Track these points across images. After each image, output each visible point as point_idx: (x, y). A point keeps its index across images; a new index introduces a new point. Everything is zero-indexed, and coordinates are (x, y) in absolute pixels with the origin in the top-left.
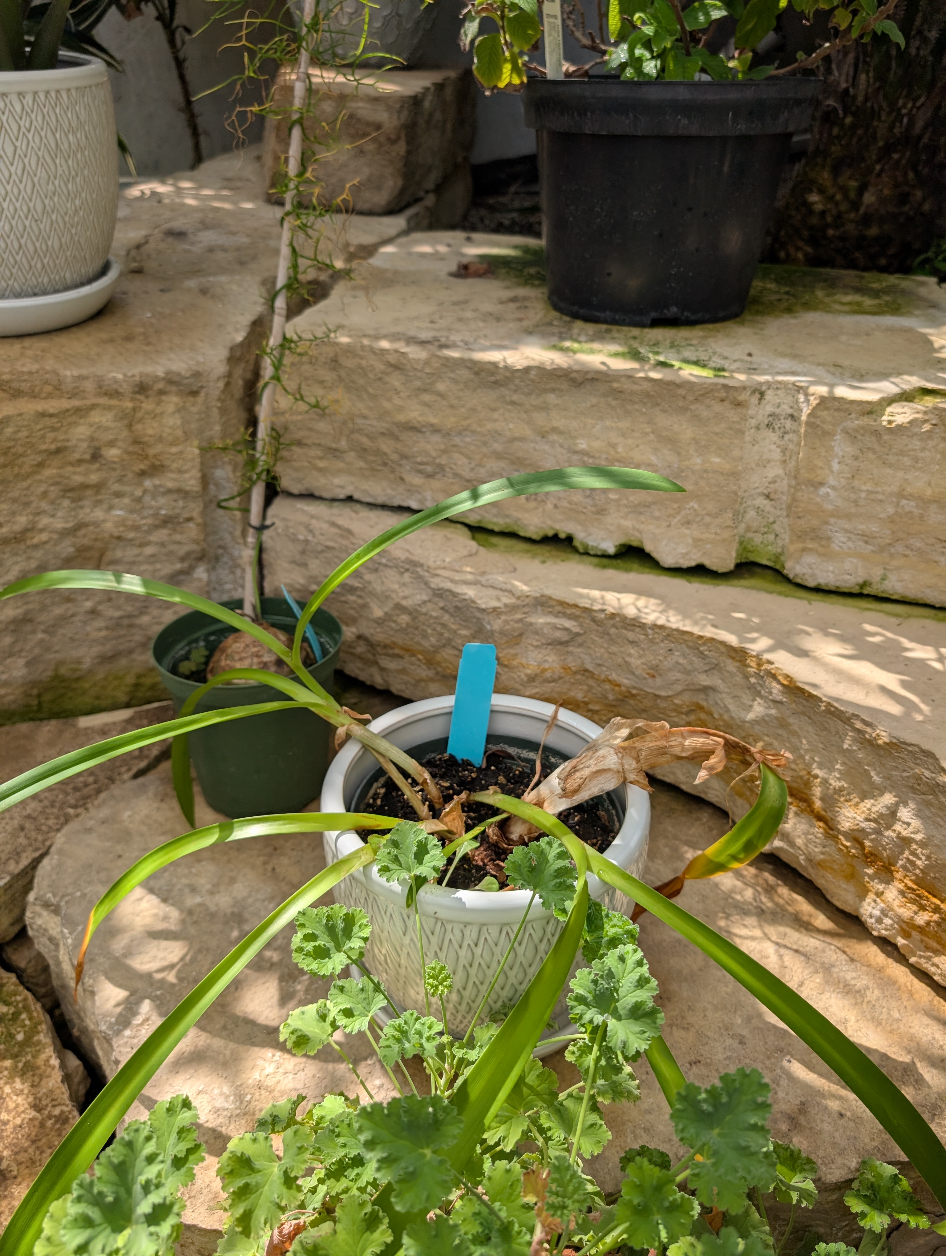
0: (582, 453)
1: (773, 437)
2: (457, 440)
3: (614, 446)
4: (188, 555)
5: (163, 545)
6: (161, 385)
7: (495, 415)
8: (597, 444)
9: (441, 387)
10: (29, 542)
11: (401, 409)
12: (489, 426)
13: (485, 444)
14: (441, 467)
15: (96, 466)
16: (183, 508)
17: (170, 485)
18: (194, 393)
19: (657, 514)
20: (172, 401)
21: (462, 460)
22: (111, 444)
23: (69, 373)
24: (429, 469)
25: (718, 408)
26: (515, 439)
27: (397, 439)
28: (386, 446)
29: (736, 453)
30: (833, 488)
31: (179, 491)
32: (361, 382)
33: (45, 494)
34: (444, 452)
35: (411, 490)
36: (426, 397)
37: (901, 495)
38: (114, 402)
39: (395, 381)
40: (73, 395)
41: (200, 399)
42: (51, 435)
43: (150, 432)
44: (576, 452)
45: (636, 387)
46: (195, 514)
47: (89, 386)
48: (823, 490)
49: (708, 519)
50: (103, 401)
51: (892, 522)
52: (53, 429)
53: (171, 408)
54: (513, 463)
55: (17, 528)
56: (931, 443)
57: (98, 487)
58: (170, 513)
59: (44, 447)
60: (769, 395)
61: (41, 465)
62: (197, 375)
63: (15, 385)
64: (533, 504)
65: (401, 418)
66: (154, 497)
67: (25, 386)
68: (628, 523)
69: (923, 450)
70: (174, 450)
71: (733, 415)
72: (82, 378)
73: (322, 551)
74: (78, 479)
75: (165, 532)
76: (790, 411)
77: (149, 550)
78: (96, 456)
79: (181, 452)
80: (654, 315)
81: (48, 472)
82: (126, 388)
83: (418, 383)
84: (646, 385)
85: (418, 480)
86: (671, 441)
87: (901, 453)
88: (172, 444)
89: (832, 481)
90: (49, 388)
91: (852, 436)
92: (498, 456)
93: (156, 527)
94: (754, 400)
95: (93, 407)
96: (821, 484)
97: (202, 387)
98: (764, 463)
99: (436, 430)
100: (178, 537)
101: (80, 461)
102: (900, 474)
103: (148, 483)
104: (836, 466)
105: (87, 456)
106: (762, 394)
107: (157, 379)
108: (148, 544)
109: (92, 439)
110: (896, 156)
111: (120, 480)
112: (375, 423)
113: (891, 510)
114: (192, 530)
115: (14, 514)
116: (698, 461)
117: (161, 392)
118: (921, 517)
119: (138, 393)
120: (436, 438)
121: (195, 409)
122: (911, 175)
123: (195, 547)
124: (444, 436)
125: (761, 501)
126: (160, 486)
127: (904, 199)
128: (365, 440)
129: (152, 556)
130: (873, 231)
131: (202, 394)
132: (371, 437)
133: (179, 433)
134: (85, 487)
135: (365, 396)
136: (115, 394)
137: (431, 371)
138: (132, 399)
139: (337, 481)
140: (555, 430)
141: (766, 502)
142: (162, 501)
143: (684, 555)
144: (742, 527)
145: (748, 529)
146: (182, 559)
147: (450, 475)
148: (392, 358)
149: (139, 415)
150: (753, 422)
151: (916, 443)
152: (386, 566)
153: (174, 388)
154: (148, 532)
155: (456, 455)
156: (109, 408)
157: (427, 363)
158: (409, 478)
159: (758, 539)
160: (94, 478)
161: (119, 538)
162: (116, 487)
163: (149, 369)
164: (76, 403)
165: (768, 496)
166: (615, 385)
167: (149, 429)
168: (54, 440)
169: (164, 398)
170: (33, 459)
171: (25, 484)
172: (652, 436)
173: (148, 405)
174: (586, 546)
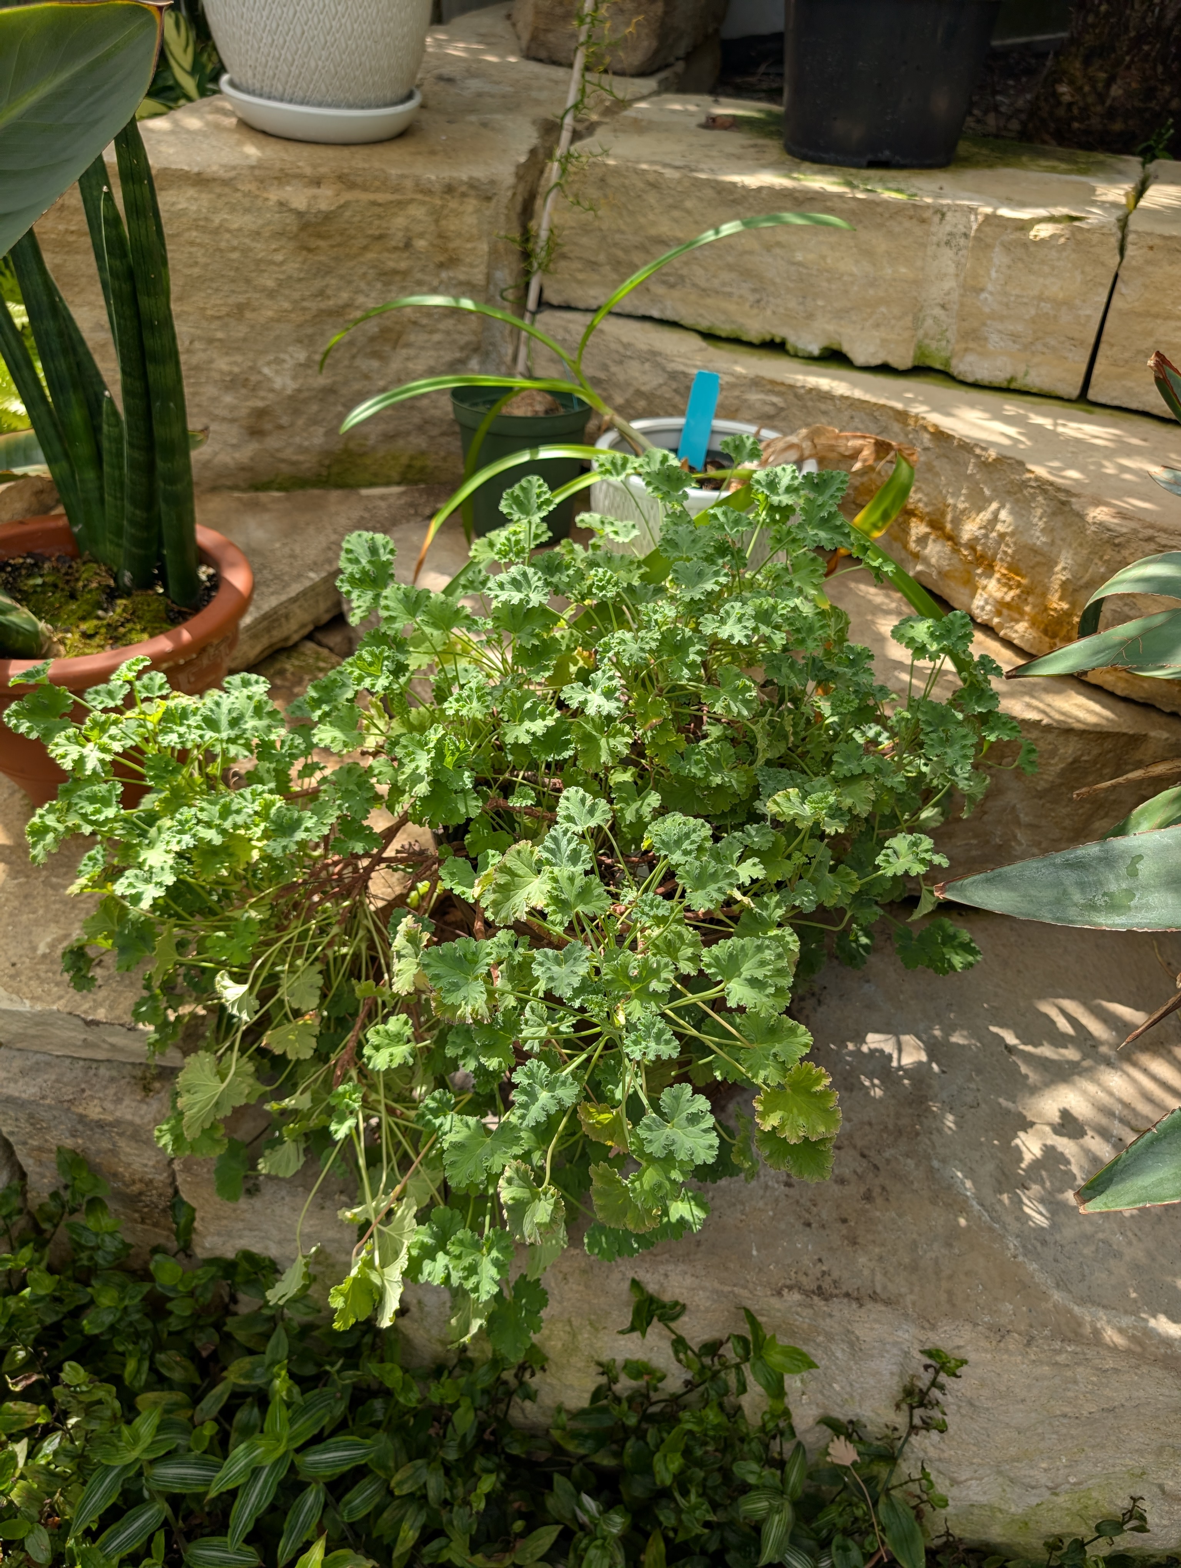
0: (799, 264)
1: (949, 253)
3: (824, 258)
4: (467, 345)
5: (448, 333)
6: (464, 188)
8: (811, 256)
9: (689, 204)
10: (347, 317)
11: (653, 224)
14: (682, 278)
15: (406, 255)
17: (462, 277)
18: (488, 199)
19: (854, 318)
20: (472, 204)
21: (699, 271)
22: (421, 235)
23: (394, 172)
24: (672, 279)
25: (907, 224)
26: (746, 252)
29: (919, 263)
30: (991, 293)
31: (468, 284)
32: (623, 199)
33: (365, 274)
34: (686, 263)
35: (654, 300)
36: (676, 214)
37: (1041, 298)
38: (427, 199)
39: (652, 198)
40: (396, 190)
41: (493, 204)
42: (377, 222)
43: (452, 228)
44: (794, 264)
45: (845, 206)
47: (409, 184)
48: (984, 295)
49: (893, 322)
50: (419, 197)
51: (1034, 322)
52: (380, 217)
53: (470, 209)
54: (741, 273)
55: (340, 302)
56: (1064, 254)
57: (405, 274)
59: (370, 232)
60: (949, 216)
61: (365, 248)
62: (492, 182)
63: (352, 179)
64: (755, 311)
65: (653, 232)
67: (359, 180)
68: (831, 327)
69: (1059, 259)
70: (469, 246)
71: (918, 230)
72: (403, 176)
74: (391, 264)
76: (963, 230)
78: (408, 245)
79: (474, 249)
80: (870, 157)
81: (370, 255)
82: (437, 188)
83: (670, 201)
84: (853, 204)
85: (661, 291)
86: (868, 253)
87: (1043, 262)
88: (468, 241)
89: (990, 287)
90: (377, 183)
91: (1007, 248)
92: (730, 268)
93: (444, 316)
94: (936, 218)
95: (412, 201)
96: (982, 290)
97: (495, 194)
98: (941, 277)
100: (461, 327)
101: (396, 248)
102: (1041, 280)
103: (444, 275)
104: (994, 274)
105: (401, 245)
106: (943, 215)
107: (462, 182)
108: (435, 331)
109: (407, 229)
110: (1146, 48)
111: (423, 270)
112: (630, 237)
113: (1033, 312)
114: (473, 322)
115: (339, 289)
116: (889, 271)
117: (464, 195)
118: (1055, 317)
119: (447, 193)
121: (487, 213)
122: (1160, 69)
123: (472, 338)
125: (938, 311)
126: (453, 278)
127: (1150, 93)
128: (620, 254)
129: (439, 343)
130: (1118, 126)
131: (494, 201)
132: (626, 251)
133: (475, 231)
134: (395, 272)
135: (625, 212)
136: (429, 192)
137: (682, 190)
138: (442, 198)
139: (590, 293)
140: (779, 244)
141: (942, 312)
143: (873, 354)
144: (921, 333)
145: (926, 335)
146: (462, 349)
147: (689, 284)
148: (651, 178)
149: (445, 212)
150: (935, 239)
151: (1054, 254)
152: (631, 357)
153: (474, 192)
154: (437, 320)
156: (423, 203)
157: (679, 182)
159: (934, 345)
160: (403, 265)
161: (415, 323)
162: (419, 276)
163: (455, 174)
164: (398, 197)
165: (943, 307)
166: (829, 204)
167: (452, 225)
168: (379, 227)
169: (465, 199)
170: (361, 242)
171: (351, 264)
172: (855, 250)
173: (453, 204)
174: (796, 349)
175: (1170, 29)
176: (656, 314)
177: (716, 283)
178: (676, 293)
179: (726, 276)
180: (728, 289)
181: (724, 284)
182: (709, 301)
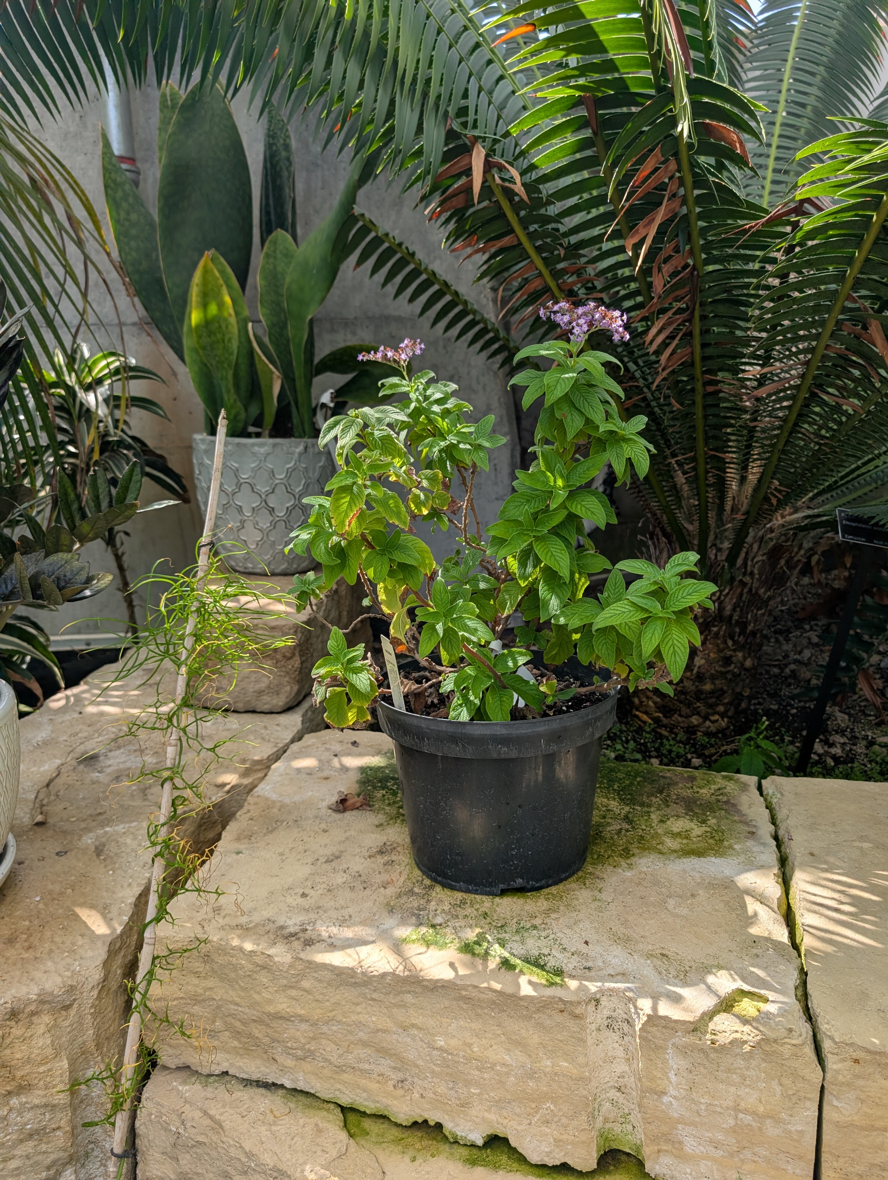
0: (440, 1049)
1: (615, 1037)
2: (325, 1029)
3: (469, 1046)
4: (54, 1163)
5: (28, 1157)
6: (32, 1007)
7: (359, 1009)
8: (453, 1042)
9: (306, 984)
11: (269, 1002)
12: (354, 1017)
13: (351, 1033)
14: (312, 1053)
16: (50, 1120)
17: (37, 1101)
18: (67, 1008)
19: (518, 1110)
20: (45, 1020)
21: (330, 1047)
24: (299, 1053)
25: (559, 1018)
26: (378, 1030)
27: (267, 1025)
28: (257, 1031)
29: (581, 1060)
30: (675, 1097)
31: (46, 1106)
32: (233, 975)
34: (313, 1039)
35: (283, 1070)
36: (293, 993)
37: (737, 1109)
39: (263, 978)
41: (73, 1012)
43: (18, 1056)
44: (434, 1048)
45: (482, 996)
46: (63, 1123)
48: (666, 1099)
49: (564, 1120)
51: (735, 1132)
53: (42, 1029)
54: (378, 1051)
56: (754, 1063)
58: (36, 1126)
60: (604, 1001)
62: (72, 989)
64: (400, 1092)
65: (271, 1009)
66: (20, 1113)
68: (492, 1117)
69: (748, 1068)
70: (42, 1069)
71: (572, 1024)
73: (193, 1146)
75: (31, 1143)
76: (625, 1016)
77: (13, 1164)
79: (50, 1070)
80: (502, 886)
83: (285, 982)
84: (491, 995)
85: (289, 1062)
86: (520, 1044)
87: (729, 1071)
88: (41, 1064)
89: (672, 1091)
91: (683, 1051)
92: (364, 1044)
93: (21, 1141)
94: (591, 1007)
96: (664, 1093)
97: (75, 1000)
98: (610, 1060)
99: (303, 1019)
100: (44, 1147)
102: (732, 1089)
103: (14, 1102)
104: (673, 1078)
106: (597, 1001)
107: (30, 1002)
108: (13, 1157)
112: (247, 1011)
113: (732, 1122)
114: (60, 1139)
116: (549, 1063)
117: (33, 1014)
118: (760, 1129)
119: (9, 1019)
120: (304, 1026)
121: (66, 1023)
123: (61, 1154)
124: (311, 1025)
125: (613, 1094)
126: (26, 1103)
127: (727, 660)
128: (237, 1024)
129: (17, 1169)
131: (75, 1006)
133: (49, 1051)
135: (237, 987)
137: (297, 972)
138: (2, 1027)
139: (212, 1058)
140: (413, 1026)
141: (618, 1094)
142: (28, 1116)
143: (548, 1154)
144: (599, 1123)
145: (606, 1120)
146: (48, 1168)
147: (320, 1059)
148: (259, 960)
149: (8, 1041)
150: (593, 1027)
151: (740, 1063)
153: (47, 1007)
154: (14, 1146)
155: (324, 1042)
157: (291, 966)
158: (281, 1059)
159: (617, 1128)
163: (20, 993)
165: (619, 1089)
166: (464, 993)
167: (18, 1053)
169: (34, 1018)
172: (503, 1038)
173: (17, 1031)
174: (455, 1136)
175: (731, 617)
176: (288, 1084)
177: (350, 1058)
178: (307, 1066)
179: (361, 1052)
180: (367, 1066)
181: (360, 1061)
182: (345, 1076)
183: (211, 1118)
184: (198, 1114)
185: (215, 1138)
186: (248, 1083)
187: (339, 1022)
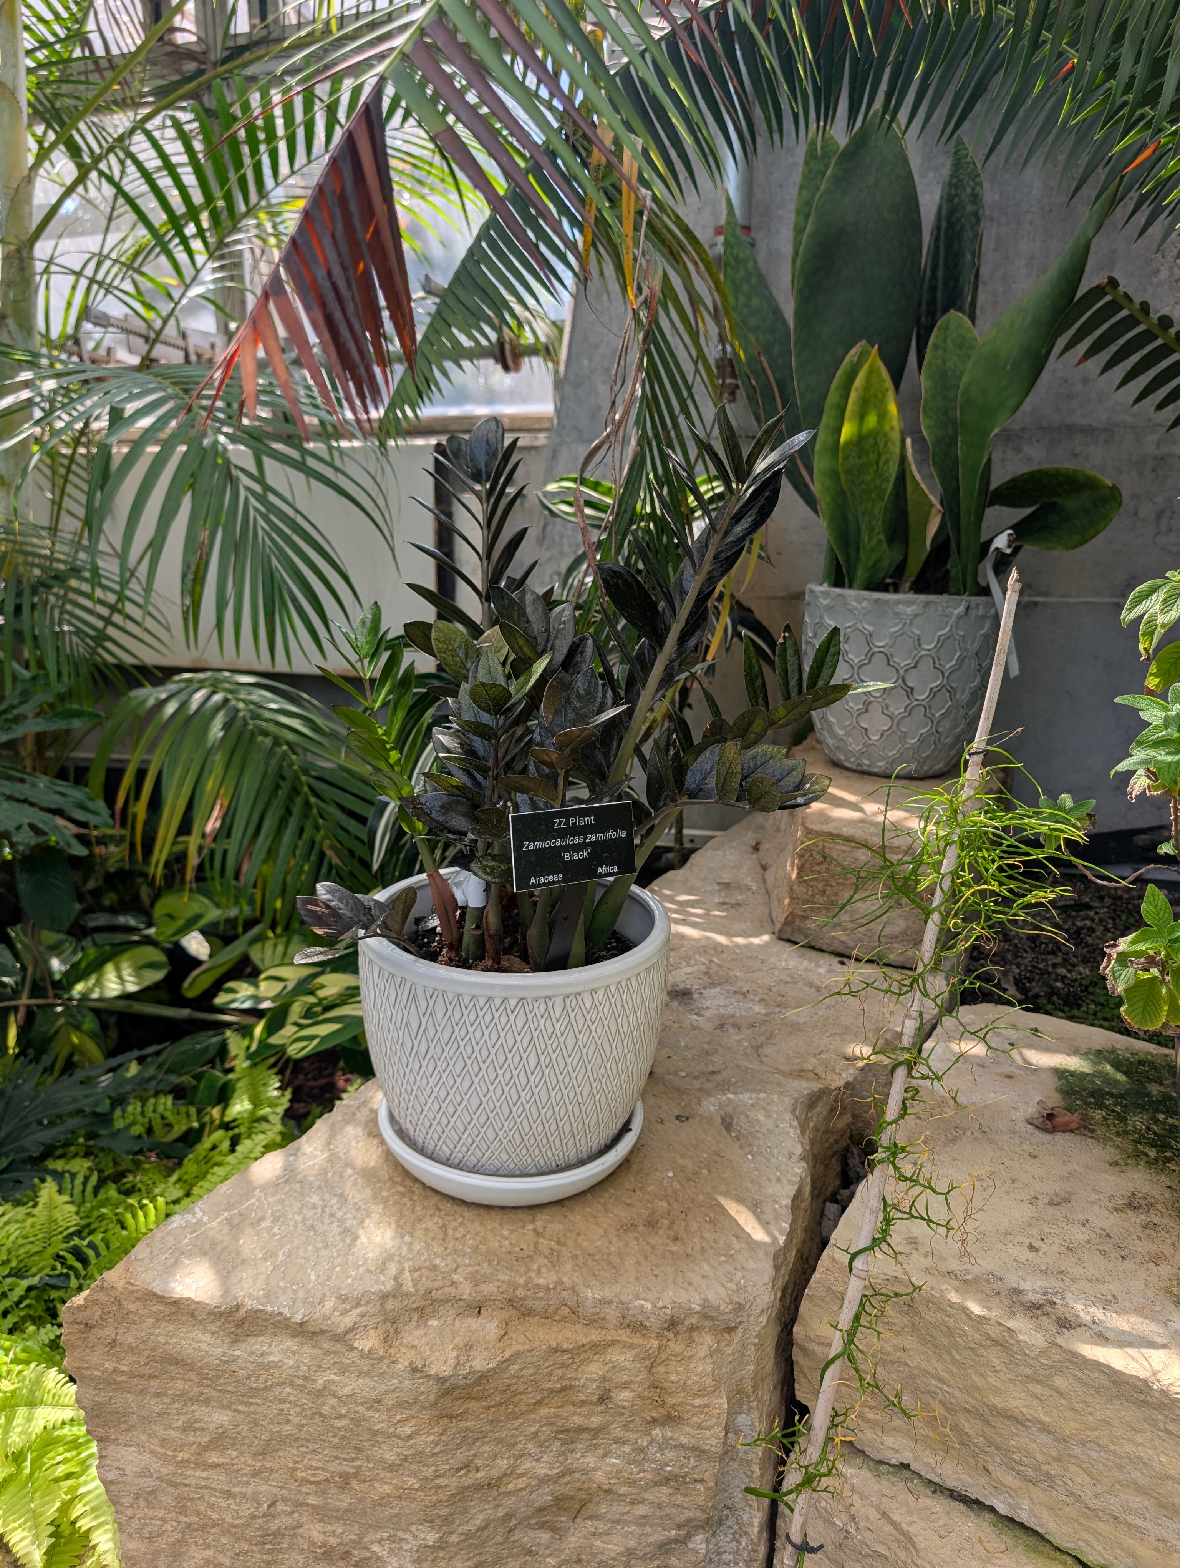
2: (1078, 1451)
4: (688, 1522)
5: (660, 1506)
6: (694, 1320)
7: (1139, 1438)
9: (1060, 1382)
10: (503, 1489)
11: (997, 1391)
12: (1128, 1448)
13: (1120, 1468)
14: (1050, 1478)
15: (602, 1408)
16: (694, 1468)
17: (684, 1440)
18: (730, 1330)
20: (706, 1341)
21: (1082, 1478)
22: (625, 1386)
23: (591, 1294)
24: (1030, 1472)
26: (1168, 1477)
27: (987, 1422)
28: (970, 1426)
31: (694, 1449)
32: (944, 1341)
33: (535, 1435)
34: (1057, 1459)
35: (998, 1487)
36: (1038, 1389)
38: (637, 1340)
39: (994, 1357)
40: (593, 1322)
41: (737, 1337)
42: (559, 1372)
43: (673, 1378)
46: (707, 1476)
47: (612, 1314)
50: (624, 1336)
52: (563, 1366)
53: (703, 1351)
54: (1161, 1505)
55: (495, 1473)
57: (597, 1432)
58: (677, 1471)
59: (549, 1385)
61: (539, 1403)
62: (739, 1308)
63: (529, 1303)
65: (998, 1402)
66: (661, 1449)
67: (538, 1305)
70: (697, 1402)
72: (604, 1302)
73: (868, 1556)
74: (577, 1421)
75: (665, 1490)
77: (641, 1510)
78: (604, 1398)
79: (706, 1406)
81: (544, 1411)
82: (653, 1322)
83: (1028, 1371)
85: (1009, 1480)
88: (697, 1395)
90: (566, 1311)
92: (1139, 1489)
93: (656, 1484)
95: (613, 1343)
97: (741, 1322)
99: (1044, 1428)
100: (680, 1499)
101: (585, 1402)
103: (657, 1432)
105: (594, 1399)
107: (690, 1313)
108: (642, 1501)
109: (604, 1379)
111: (625, 1426)
112: (957, 1394)
114: (700, 1495)
115: (494, 1457)
117: (693, 1328)
119: (668, 1329)
120: (1044, 1438)
121: (729, 1350)
123: (698, 1514)
124: (1058, 1441)
126: (671, 1438)
128: (938, 1407)
129: (643, 1517)
131: (740, 1330)
132: (948, 1408)
133: (708, 1382)
134: (582, 1429)
135: (946, 1357)
136: (639, 1327)
137: (1051, 1363)
138: (659, 1336)
139: (889, 1441)
142: (670, 1455)
146: (680, 1527)
147: (1062, 1490)
148: (991, 1331)
149: (664, 1356)
153: (708, 1323)
154: (645, 1488)
155: (1073, 1468)
156: (632, 1347)
157: (1043, 1352)
158: (998, 1473)
160: (596, 1421)
161: (608, 1491)
162: (618, 1433)
163: (682, 1297)
164: (594, 1335)
167: (674, 1375)
168: (562, 1378)
169: (695, 1335)
170: (533, 1396)
171: (516, 1423)
173: (676, 1346)
176: (1002, 1509)
177: (1113, 1504)
178: (1038, 1494)
179: (1135, 1501)
180: (1139, 1522)
181: (1130, 1511)
182: (1100, 1526)
183: (893, 1523)
184: (874, 1514)
185: (902, 1555)
186: (938, 1488)
187: (1104, 1448)
